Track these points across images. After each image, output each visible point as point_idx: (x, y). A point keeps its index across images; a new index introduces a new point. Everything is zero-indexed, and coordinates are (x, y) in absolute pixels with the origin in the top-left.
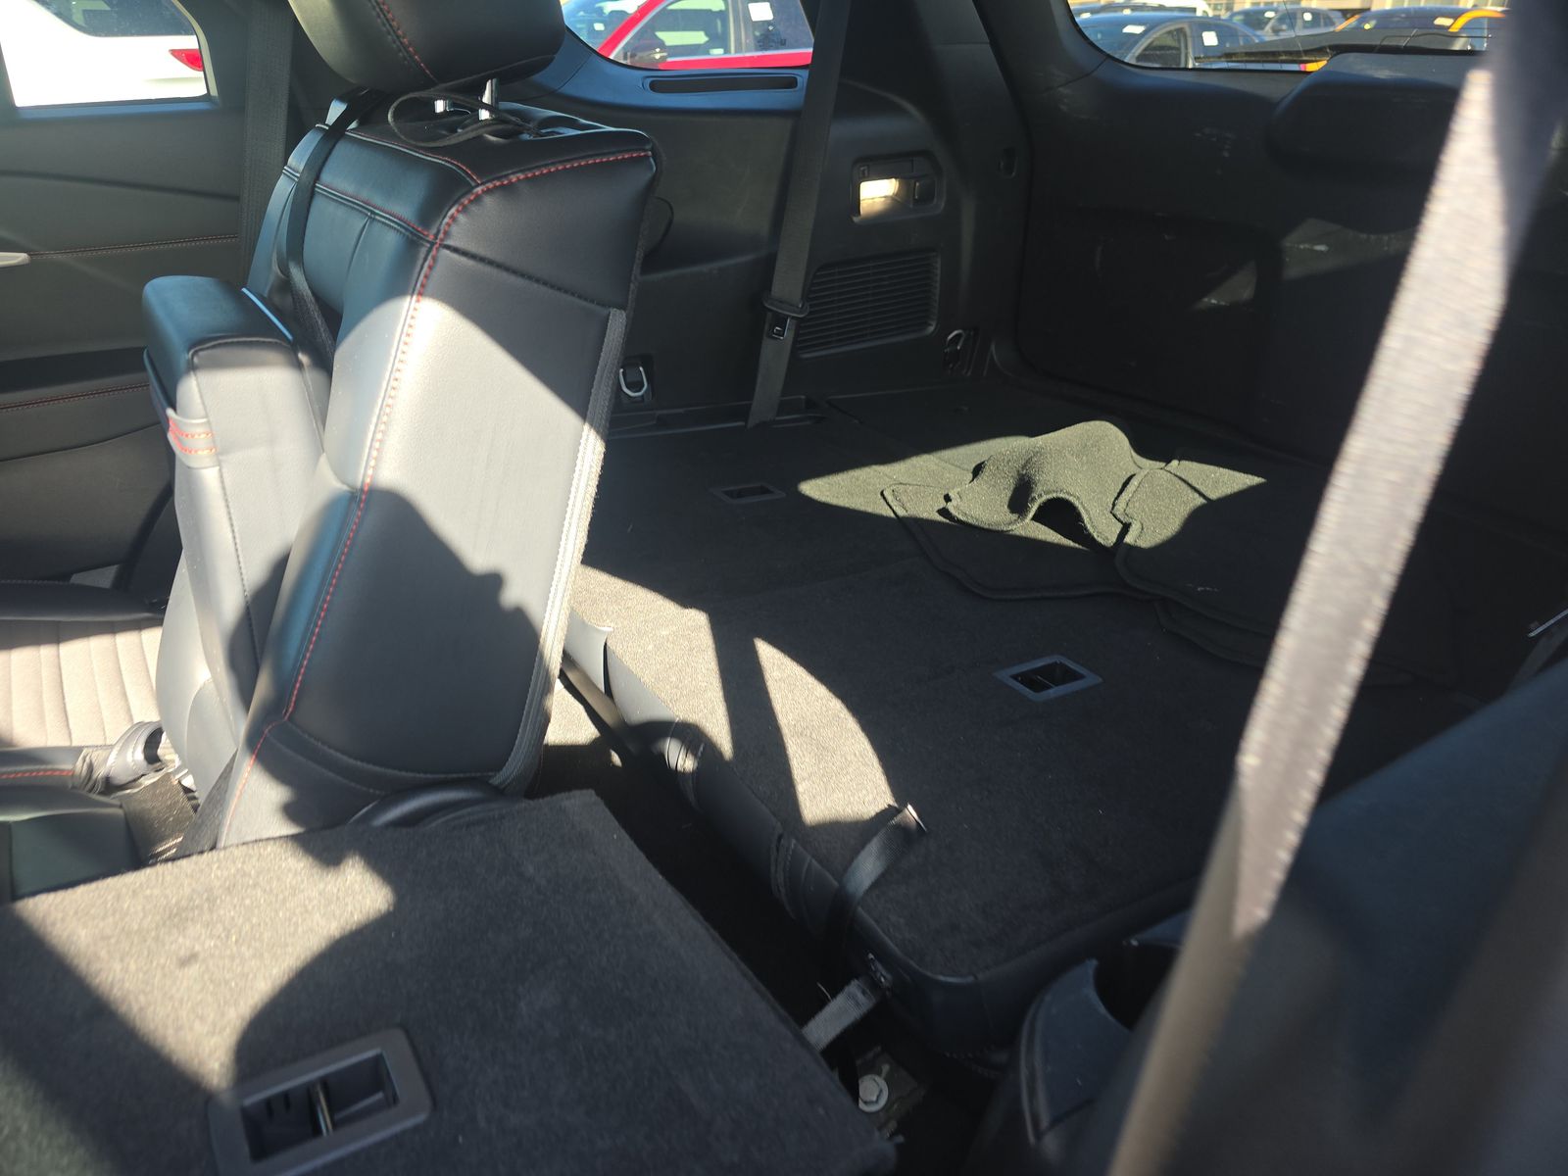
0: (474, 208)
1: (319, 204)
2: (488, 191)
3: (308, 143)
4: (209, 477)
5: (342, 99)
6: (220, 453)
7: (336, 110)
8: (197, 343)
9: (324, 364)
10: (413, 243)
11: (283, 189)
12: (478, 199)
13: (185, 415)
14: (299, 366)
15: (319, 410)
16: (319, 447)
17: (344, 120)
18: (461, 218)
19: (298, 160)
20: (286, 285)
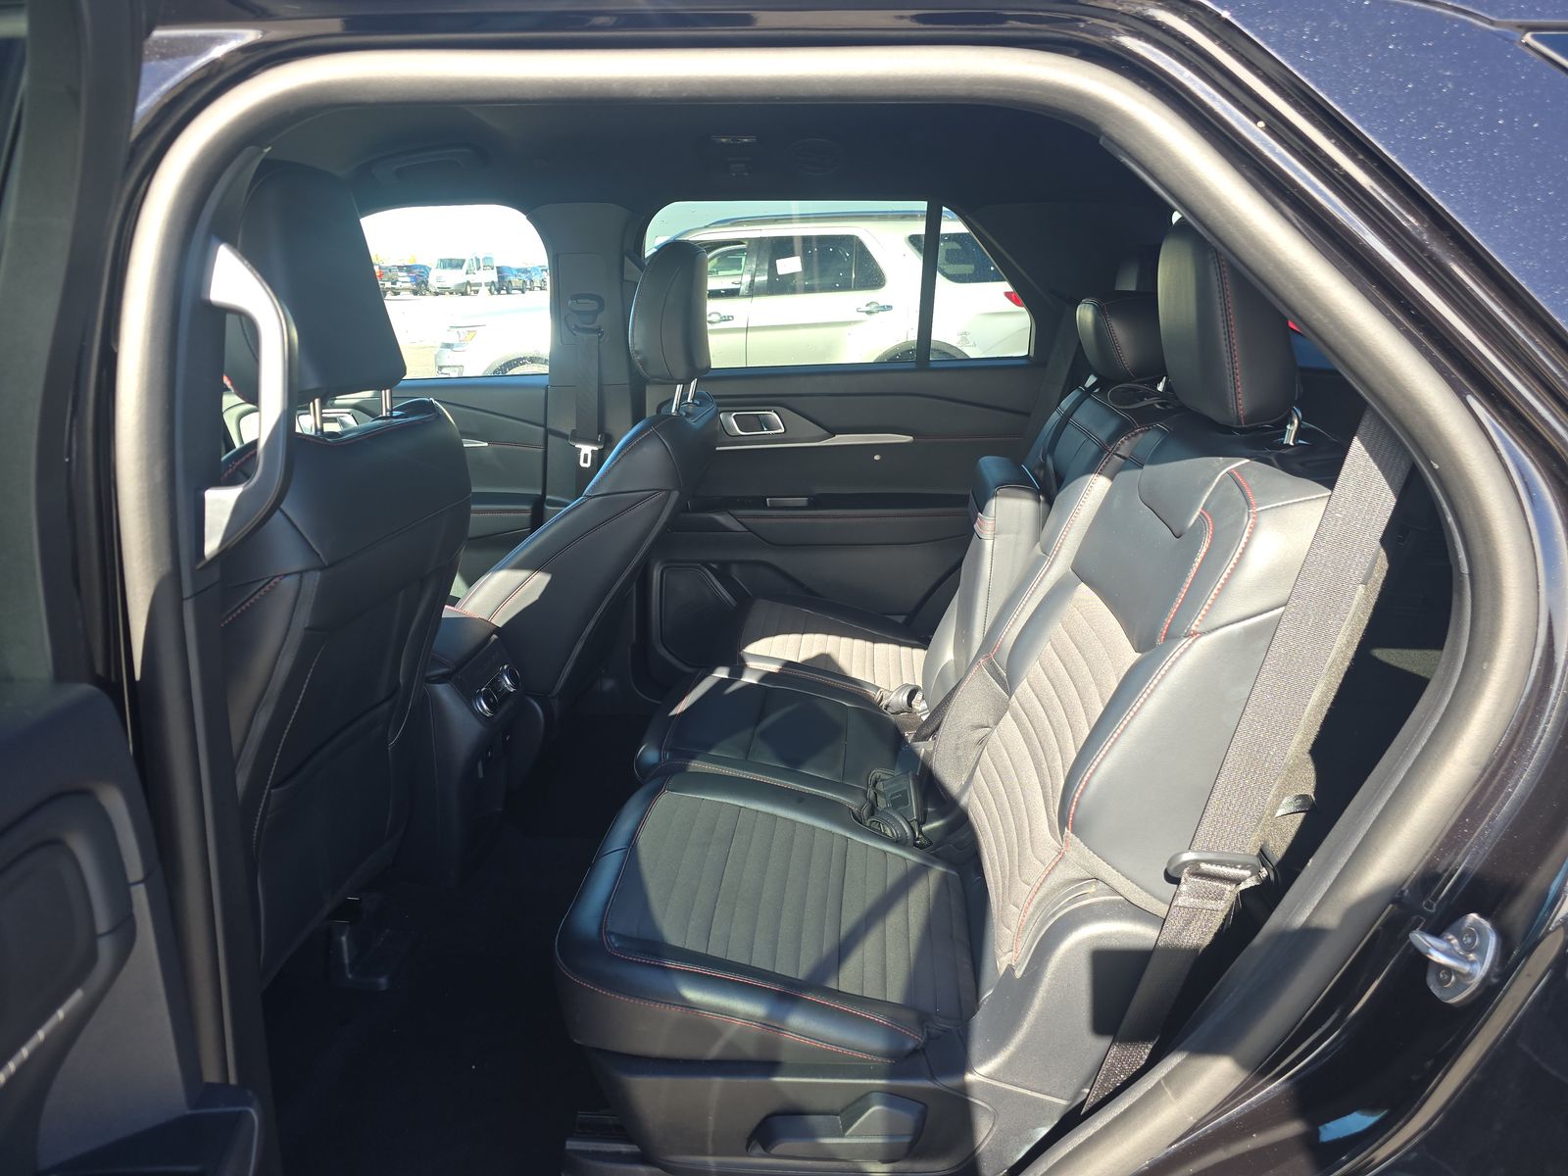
0: (1133, 438)
1: (1068, 427)
2: (1141, 432)
3: (1074, 395)
4: (988, 544)
5: (1095, 375)
6: (995, 534)
7: (1091, 380)
8: (1001, 485)
9: (1050, 502)
10: (1103, 450)
11: (1055, 417)
12: (1136, 434)
13: (986, 515)
14: (1039, 501)
15: (1042, 521)
16: (1037, 539)
17: (1094, 386)
18: (1126, 442)
19: (1066, 404)
20: (1043, 466)
